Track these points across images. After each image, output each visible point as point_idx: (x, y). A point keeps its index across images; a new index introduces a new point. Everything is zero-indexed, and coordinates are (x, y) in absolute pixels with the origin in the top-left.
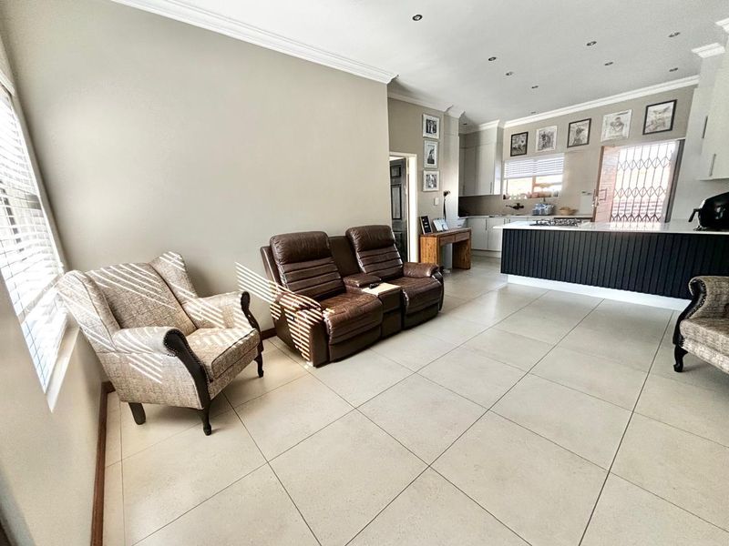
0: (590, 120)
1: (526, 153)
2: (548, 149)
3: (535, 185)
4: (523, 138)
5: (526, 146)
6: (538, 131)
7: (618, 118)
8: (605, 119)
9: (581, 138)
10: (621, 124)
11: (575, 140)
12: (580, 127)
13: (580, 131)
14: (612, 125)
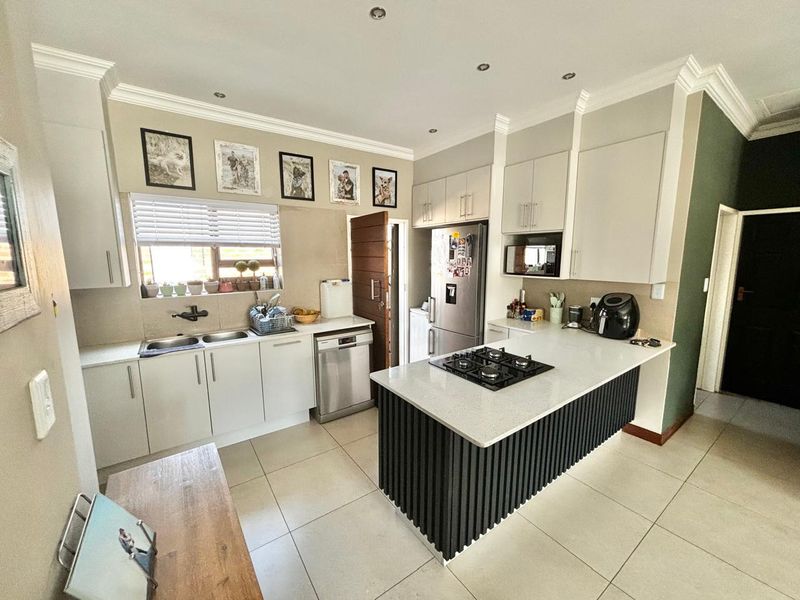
0: (311, 159)
2: (247, 192)
3: (218, 263)
4: (178, 146)
5: (191, 169)
8: (331, 167)
9: (302, 187)
10: (350, 182)
11: (294, 188)
12: (298, 166)
13: (298, 174)
14: (340, 180)
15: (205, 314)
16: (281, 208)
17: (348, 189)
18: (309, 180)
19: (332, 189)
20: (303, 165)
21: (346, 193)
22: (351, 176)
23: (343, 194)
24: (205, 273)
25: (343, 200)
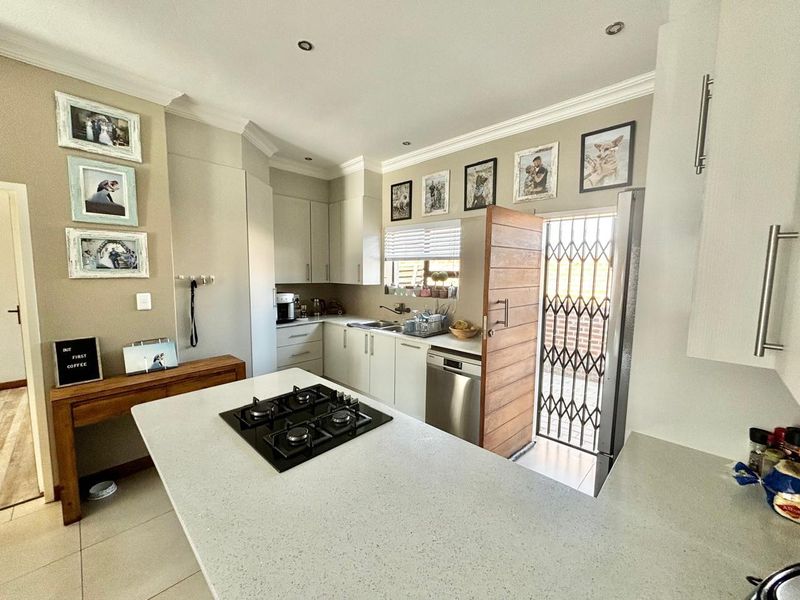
0: (495, 160)
1: (410, 218)
2: (439, 212)
3: (427, 273)
4: (405, 190)
5: (410, 204)
6: (424, 179)
7: (538, 158)
8: (517, 160)
9: (484, 195)
10: (543, 171)
11: (476, 198)
12: (480, 174)
13: (481, 181)
14: (528, 172)
15: (408, 310)
16: (463, 221)
17: (538, 180)
18: (491, 185)
19: (516, 187)
20: (484, 171)
21: (536, 185)
22: (544, 162)
23: (531, 189)
24: (415, 280)
25: (530, 197)
